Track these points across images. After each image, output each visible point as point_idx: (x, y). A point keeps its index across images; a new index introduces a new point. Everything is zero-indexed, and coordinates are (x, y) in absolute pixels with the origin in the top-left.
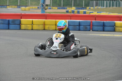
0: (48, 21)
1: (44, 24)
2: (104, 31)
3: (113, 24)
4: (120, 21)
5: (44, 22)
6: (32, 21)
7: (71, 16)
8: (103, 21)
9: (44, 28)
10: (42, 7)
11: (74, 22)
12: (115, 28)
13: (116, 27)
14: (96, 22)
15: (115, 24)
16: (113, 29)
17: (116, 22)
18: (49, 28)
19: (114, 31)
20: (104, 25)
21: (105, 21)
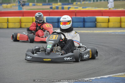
0: (24, 18)
1: (20, 22)
2: (84, 27)
3: (94, 20)
4: (102, 16)
5: (20, 20)
6: (8, 19)
7: (49, 13)
8: (83, 17)
9: (21, 26)
10: (19, 4)
11: (52, 18)
12: (96, 24)
13: (97, 22)
14: (75, 18)
15: (96, 19)
16: (95, 25)
17: (97, 17)
18: (25, 25)
19: (95, 26)
20: (84, 21)
21: (85, 17)
